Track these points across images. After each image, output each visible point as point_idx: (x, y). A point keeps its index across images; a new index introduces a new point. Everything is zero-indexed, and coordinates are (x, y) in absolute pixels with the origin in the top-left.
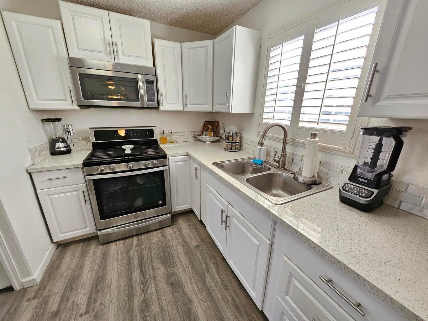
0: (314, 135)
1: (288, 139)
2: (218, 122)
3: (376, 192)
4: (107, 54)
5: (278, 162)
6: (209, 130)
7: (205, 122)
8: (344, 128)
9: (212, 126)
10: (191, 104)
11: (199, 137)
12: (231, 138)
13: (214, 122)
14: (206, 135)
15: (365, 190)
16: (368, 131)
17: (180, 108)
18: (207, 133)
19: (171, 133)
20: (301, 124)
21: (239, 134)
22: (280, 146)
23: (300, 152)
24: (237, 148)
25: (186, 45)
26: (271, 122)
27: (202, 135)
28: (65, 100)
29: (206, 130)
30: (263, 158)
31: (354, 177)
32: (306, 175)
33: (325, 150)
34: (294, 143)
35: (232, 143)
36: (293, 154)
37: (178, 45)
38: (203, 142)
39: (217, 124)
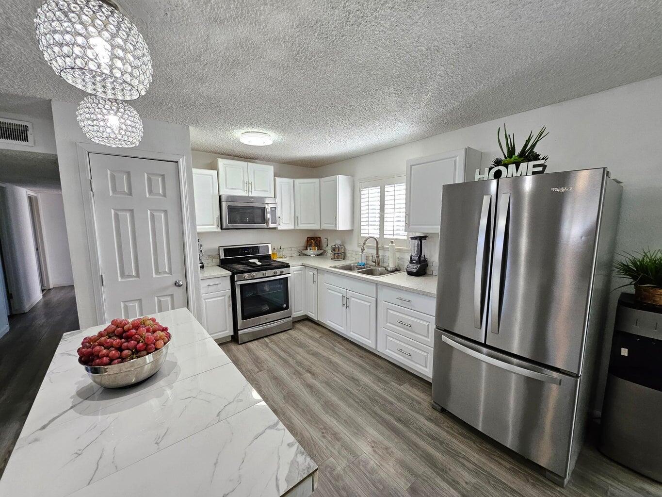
0: (392, 242)
1: (379, 246)
2: (320, 238)
3: (419, 265)
4: (244, 190)
5: (375, 262)
6: (313, 245)
7: (308, 238)
8: (405, 238)
9: (315, 241)
10: (302, 224)
11: (304, 252)
12: (337, 250)
13: (317, 238)
14: (310, 250)
15: (415, 267)
16: (412, 238)
17: (291, 227)
18: (312, 248)
19: (280, 248)
20: (385, 236)
21: (343, 245)
22: (375, 252)
23: (388, 254)
24: (343, 257)
25: (298, 181)
26: (367, 236)
27: (306, 249)
28: (213, 225)
29: (310, 245)
30: (364, 261)
31: (411, 262)
32: (391, 267)
33: (400, 251)
34: (384, 249)
35: (338, 253)
36: (384, 256)
37: (291, 180)
38: (308, 255)
39: (319, 239)
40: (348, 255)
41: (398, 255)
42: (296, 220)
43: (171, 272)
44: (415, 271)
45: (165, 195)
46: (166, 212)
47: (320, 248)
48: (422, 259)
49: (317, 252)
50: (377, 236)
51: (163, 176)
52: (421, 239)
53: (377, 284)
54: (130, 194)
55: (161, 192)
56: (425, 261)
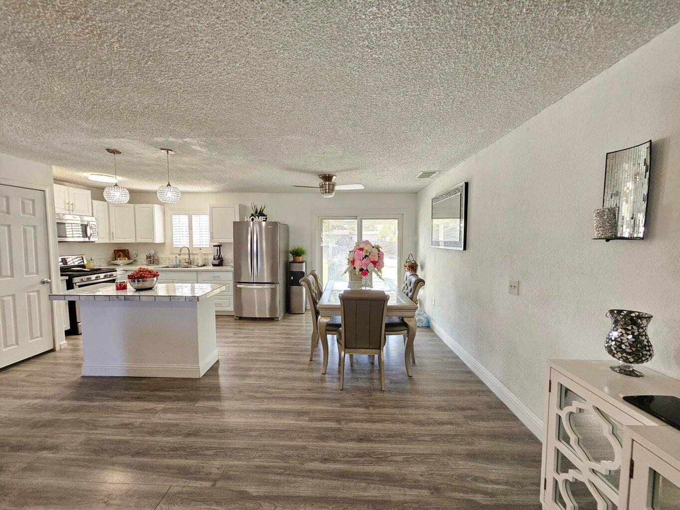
0: (200, 249)
1: (190, 252)
3: (219, 260)
4: (66, 209)
5: (188, 263)
6: (122, 256)
7: (115, 250)
8: (209, 246)
9: (123, 253)
11: (114, 262)
12: (152, 257)
13: (124, 250)
14: (120, 260)
15: (217, 261)
16: (214, 246)
17: (107, 241)
18: (121, 258)
19: (91, 260)
20: (195, 246)
21: (156, 254)
22: (187, 257)
23: (196, 257)
26: (181, 246)
27: (116, 259)
29: (119, 257)
30: (178, 263)
31: (214, 259)
32: (201, 263)
33: (206, 254)
34: (193, 254)
35: (153, 260)
36: (194, 259)
37: (106, 203)
38: (118, 265)
39: (127, 251)
40: (161, 261)
41: (204, 257)
42: (111, 234)
43: (37, 273)
44: (217, 263)
45: (34, 214)
46: (34, 227)
47: (129, 258)
48: (220, 257)
49: (126, 261)
50: (188, 246)
51: (33, 201)
52: (219, 246)
53: (197, 271)
54: (8, 212)
55: (31, 212)
56: (222, 258)
